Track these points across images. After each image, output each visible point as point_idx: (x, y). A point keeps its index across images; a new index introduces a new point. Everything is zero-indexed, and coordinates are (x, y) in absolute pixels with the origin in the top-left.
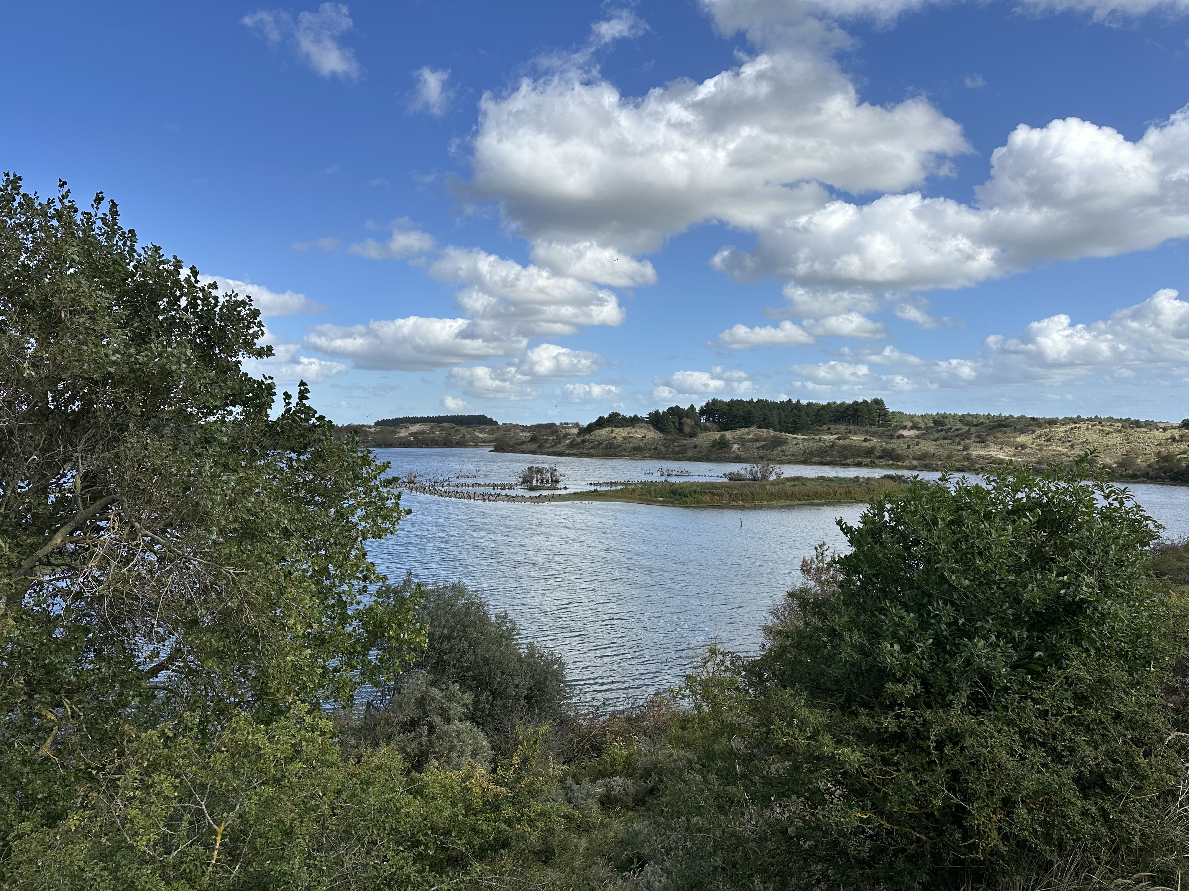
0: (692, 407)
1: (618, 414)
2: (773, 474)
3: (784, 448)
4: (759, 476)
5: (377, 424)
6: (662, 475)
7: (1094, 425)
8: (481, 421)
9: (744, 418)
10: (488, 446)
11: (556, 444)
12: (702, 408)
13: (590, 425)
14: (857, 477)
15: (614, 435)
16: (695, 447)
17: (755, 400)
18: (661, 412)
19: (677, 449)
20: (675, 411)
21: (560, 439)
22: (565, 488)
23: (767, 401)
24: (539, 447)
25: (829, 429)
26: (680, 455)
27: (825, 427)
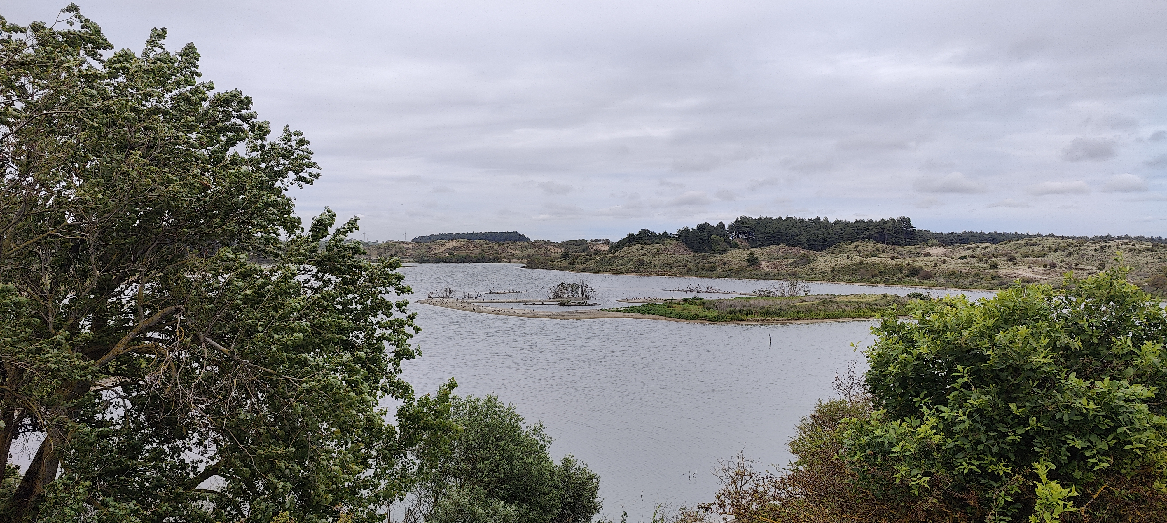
0: (721, 225)
1: (648, 231)
2: (802, 291)
3: (812, 265)
4: (788, 293)
5: (415, 240)
6: (691, 292)
7: (1126, 243)
8: (514, 238)
9: (772, 236)
10: (521, 262)
11: (587, 260)
12: (731, 225)
13: (620, 241)
14: (885, 296)
15: (644, 252)
16: (725, 264)
17: (784, 218)
18: (690, 228)
19: (706, 265)
20: (703, 228)
21: (591, 256)
22: (595, 304)
23: (795, 219)
24: (570, 263)
25: (857, 247)
26: (710, 271)
27: (853, 245)
